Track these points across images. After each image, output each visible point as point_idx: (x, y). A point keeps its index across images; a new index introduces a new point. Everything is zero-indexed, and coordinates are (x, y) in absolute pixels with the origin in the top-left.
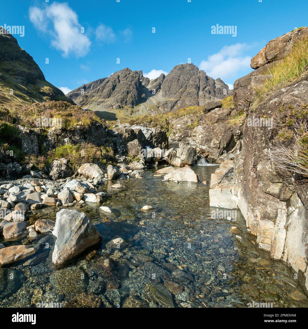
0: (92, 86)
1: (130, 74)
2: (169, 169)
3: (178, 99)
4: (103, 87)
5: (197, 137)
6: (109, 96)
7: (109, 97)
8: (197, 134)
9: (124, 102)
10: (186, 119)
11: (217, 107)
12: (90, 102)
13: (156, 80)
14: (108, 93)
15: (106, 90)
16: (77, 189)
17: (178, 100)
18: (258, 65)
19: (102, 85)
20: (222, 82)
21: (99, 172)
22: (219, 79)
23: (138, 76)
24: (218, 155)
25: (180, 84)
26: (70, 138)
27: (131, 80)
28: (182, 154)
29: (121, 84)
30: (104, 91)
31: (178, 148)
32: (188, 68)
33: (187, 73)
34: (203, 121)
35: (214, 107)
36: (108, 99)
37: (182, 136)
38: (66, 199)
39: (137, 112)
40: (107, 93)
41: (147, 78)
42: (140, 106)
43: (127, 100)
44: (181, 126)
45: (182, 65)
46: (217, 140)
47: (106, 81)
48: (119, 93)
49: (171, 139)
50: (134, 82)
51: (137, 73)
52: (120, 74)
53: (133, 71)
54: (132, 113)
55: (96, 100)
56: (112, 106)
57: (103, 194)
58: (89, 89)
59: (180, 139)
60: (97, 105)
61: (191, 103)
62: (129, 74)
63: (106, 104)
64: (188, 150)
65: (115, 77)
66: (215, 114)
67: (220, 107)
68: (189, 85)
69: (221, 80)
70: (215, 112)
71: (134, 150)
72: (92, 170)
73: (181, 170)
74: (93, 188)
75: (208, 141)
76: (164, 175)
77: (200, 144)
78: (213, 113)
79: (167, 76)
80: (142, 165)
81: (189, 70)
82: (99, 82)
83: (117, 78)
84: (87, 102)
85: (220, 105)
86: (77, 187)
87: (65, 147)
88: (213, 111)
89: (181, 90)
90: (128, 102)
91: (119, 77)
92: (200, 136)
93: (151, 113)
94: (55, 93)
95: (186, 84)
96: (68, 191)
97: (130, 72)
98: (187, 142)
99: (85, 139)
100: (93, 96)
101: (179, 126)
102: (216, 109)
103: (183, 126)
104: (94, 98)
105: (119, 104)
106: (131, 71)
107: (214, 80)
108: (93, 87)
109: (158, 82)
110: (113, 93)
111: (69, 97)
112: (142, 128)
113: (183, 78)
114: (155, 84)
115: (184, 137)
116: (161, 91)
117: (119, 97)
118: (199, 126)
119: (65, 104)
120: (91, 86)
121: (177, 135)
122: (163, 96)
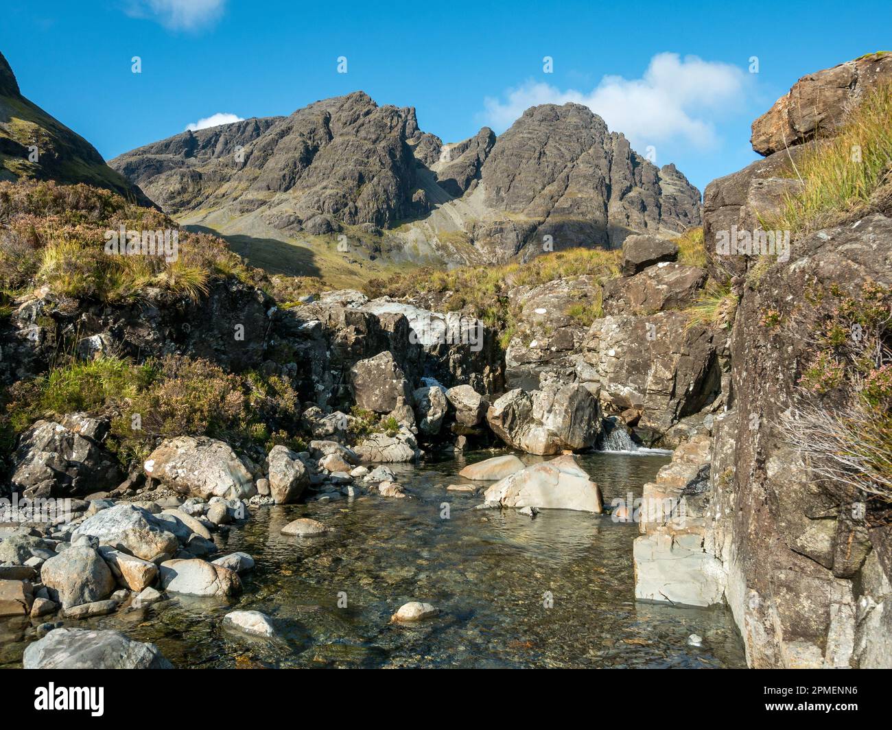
0: (222, 139)
1: (371, 117)
2: (504, 464)
3: (541, 219)
4: (264, 149)
5: (602, 353)
6: (288, 182)
7: (286, 189)
8: (603, 345)
9: (346, 210)
10: (566, 290)
11: (663, 258)
12: (211, 199)
13: (465, 147)
14: (286, 171)
15: (277, 163)
16: (133, 541)
17: (540, 223)
18: (772, 145)
19: (263, 140)
20: (680, 176)
21: (232, 471)
22: (672, 165)
23: (400, 124)
24: (670, 417)
25: (548, 171)
26: (117, 335)
27: (374, 137)
28: (550, 411)
29: (335, 148)
30: (271, 163)
31: (538, 389)
32: (573, 119)
33: (570, 136)
34: (621, 302)
35: (654, 256)
36: (284, 196)
37: (554, 349)
38: (78, 586)
39: (394, 251)
40: (282, 173)
41: (433, 136)
42: (407, 230)
43: (359, 204)
44: (548, 313)
45: (553, 108)
46: (666, 366)
47: (278, 130)
48: (326, 176)
49: (514, 357)
50: (383, 144)
51: (395, 113)
52: (333, 109)
53: (381, 105)
54: (377, 254)
55: (234, 195)
56: (300, 222)
57: (242, 561)
58: (209, 151)
59: (546, 358)
60: (238, 213)
61: (582, 237)
62: (368, 113)
63: (274, 211)
64: (571, 399)
65: (313, 118)
66: (659, 282)
67: (672, 257)
68: (577, 176)
69: (677, 172)
70: (657, 276)
71: (377, 392)
72: (204, 464)
73: (545, 469)
74: (205, 534)
75: (638, 369)
76: (485, 484)
77: (611, 380)
78: (650, 277)
79: (502, 138)
80: (407, 447)
81: (577, 127)
82: (250, 128)
83: (321, 121)
84: (200, 199)
85: (672, 251)
86: (131, 534)
87: (92, 368)
88: (651, 271)
89: (548, 188)
90: (361, 215)
91: (327, 120)
92: (612, 352)
93: (446, 260)
94: (59, 148)
95: (566, 170)
96: (92, 552)
97: (372, 108)
98: (570, 370)
99: (181, 340)
100: (224, 179)
101: (541, 311)
102: (661, 265)
103: (556, 314)
104: (226, 187)
105: (328, 216)
106: (375, 105)
107: (656, 169)
108: (226, 143)
109: (471, 153)
110: (305, 174)
111: (121, 172)
112: (410, 313)
113: (556, 152)
114: (459, 160)
115: (557, 351)
116: (482, 186)
117: (328, 192)
118: (608, 317)
119: (100, 197)
120: (216, 141)
121: (534, 344)
122: (490, 203)
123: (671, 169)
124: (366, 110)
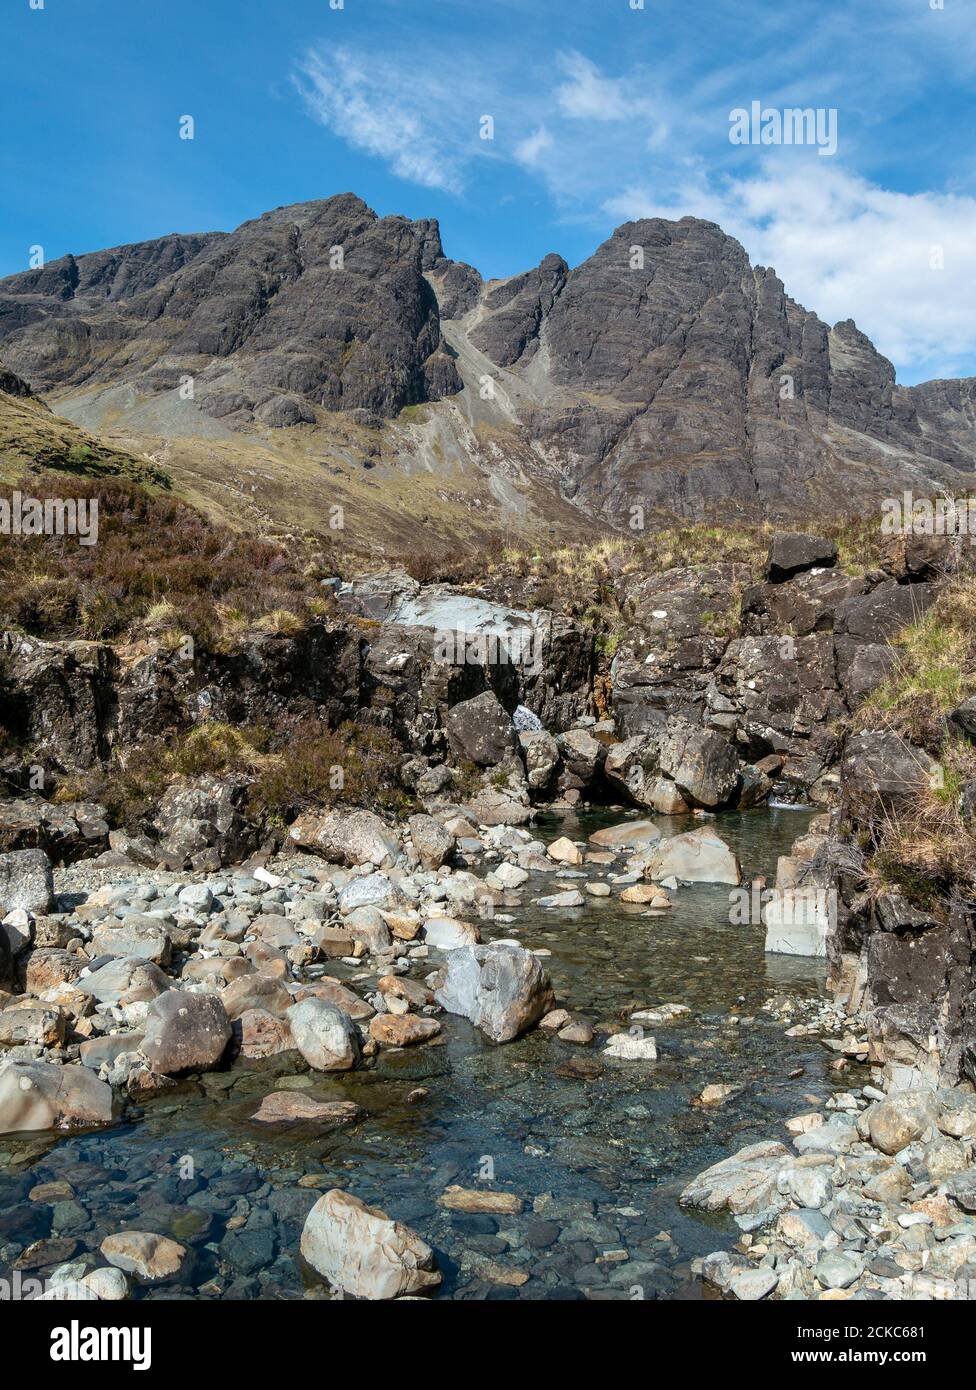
0: (122, 270)
1: (367, 234)
3: (641, 405)
4: (191, 287)
6: (232, 341)
7: (227, 353)
9: (327, 387)
12: (107, 370)
13: (516, 286)
14: (227, 324)
15: (213, 310)
17: (639, 412)
19: (187, 272)
20: (864, 342)
22: (850, 323)
23: (414, 249)
25: (653, 327)
27: (370, 268)
29: (306, 283)
30: (204, 309)
32: (691, 245)
33: (688, 271)
36: (227, 363)
39: (404, 455)
40: (222, 326)
41: (467, 267)
42: (425, 421)
43: (347, 378)
45: (661, 224)
47: (215, 255)
48: (292, 331)
50: (385, 279)
51: (402, 228)
52: (304, 221)
53: (381, 216)
54: (374, 459)
55: (145, 361)
56: (251, 406)
58: (102, 288)
60: (151, 391)
61: (707, 436)
62: (360, 229)
63: (210, 388)
65: (272, 236)
68: (701, 337)
69: (858, 333)
79: (577, 274)
81: (699, 258)
82: (168, 251)
83: (285, 241)
84: (88, 368)
89: (653, 355)
90: (349, 394)
91: (294, 241)
93: (486, 469)
95: (682, 326)
97: (369, 220)
100: (127, 335)
104: (131, 348)
105: (296, 397)
106: (373, 216)
107: (824, 327)
108: (130, 274)
109: (529, 295)
110: (258, 328)
113: (667, 297)
114: (510, 306)
116: (545, 351)
117: (297, 357)
120: (113, 274)
122: (557, 376)
123: (848, 328)
124: (358, 223)
